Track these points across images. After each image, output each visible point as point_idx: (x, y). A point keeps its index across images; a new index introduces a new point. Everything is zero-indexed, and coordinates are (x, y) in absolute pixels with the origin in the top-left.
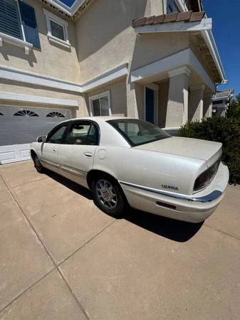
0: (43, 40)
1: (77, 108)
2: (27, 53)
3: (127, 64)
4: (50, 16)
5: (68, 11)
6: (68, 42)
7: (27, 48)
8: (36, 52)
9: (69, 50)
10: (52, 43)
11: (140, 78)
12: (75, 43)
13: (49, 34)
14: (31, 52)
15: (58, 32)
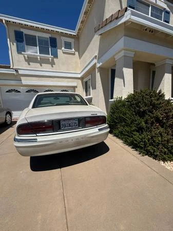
0: (60, 52)
1: (76, 87)
2: (50, 61)
3: (96, 56)
4: (64, 39)
5: (74, 33)
6: (73, 50)
7: (50, 59)
8: (55, 60)
9: (74, 54)
10: (64, 53)
11: (101, 64)
12: (78, 49)
13: (63, 48)
14: (53, 60)
15: (68, 46)
